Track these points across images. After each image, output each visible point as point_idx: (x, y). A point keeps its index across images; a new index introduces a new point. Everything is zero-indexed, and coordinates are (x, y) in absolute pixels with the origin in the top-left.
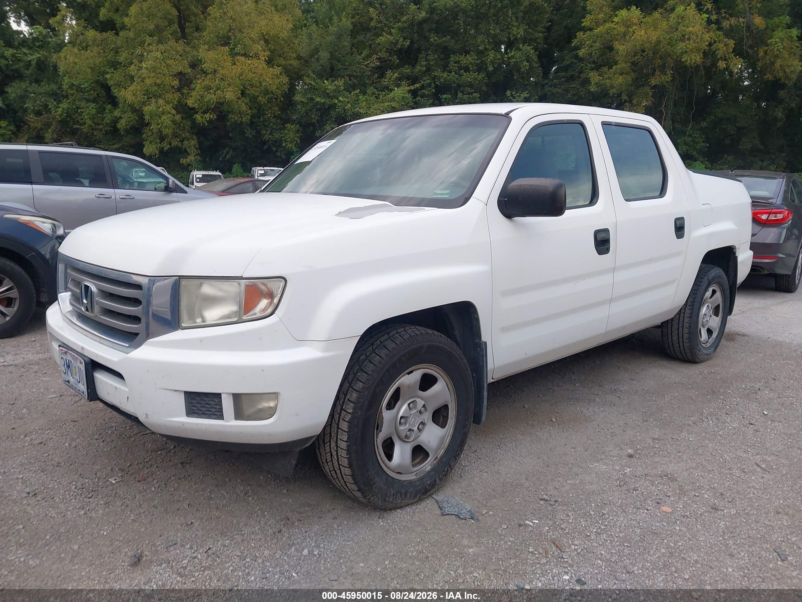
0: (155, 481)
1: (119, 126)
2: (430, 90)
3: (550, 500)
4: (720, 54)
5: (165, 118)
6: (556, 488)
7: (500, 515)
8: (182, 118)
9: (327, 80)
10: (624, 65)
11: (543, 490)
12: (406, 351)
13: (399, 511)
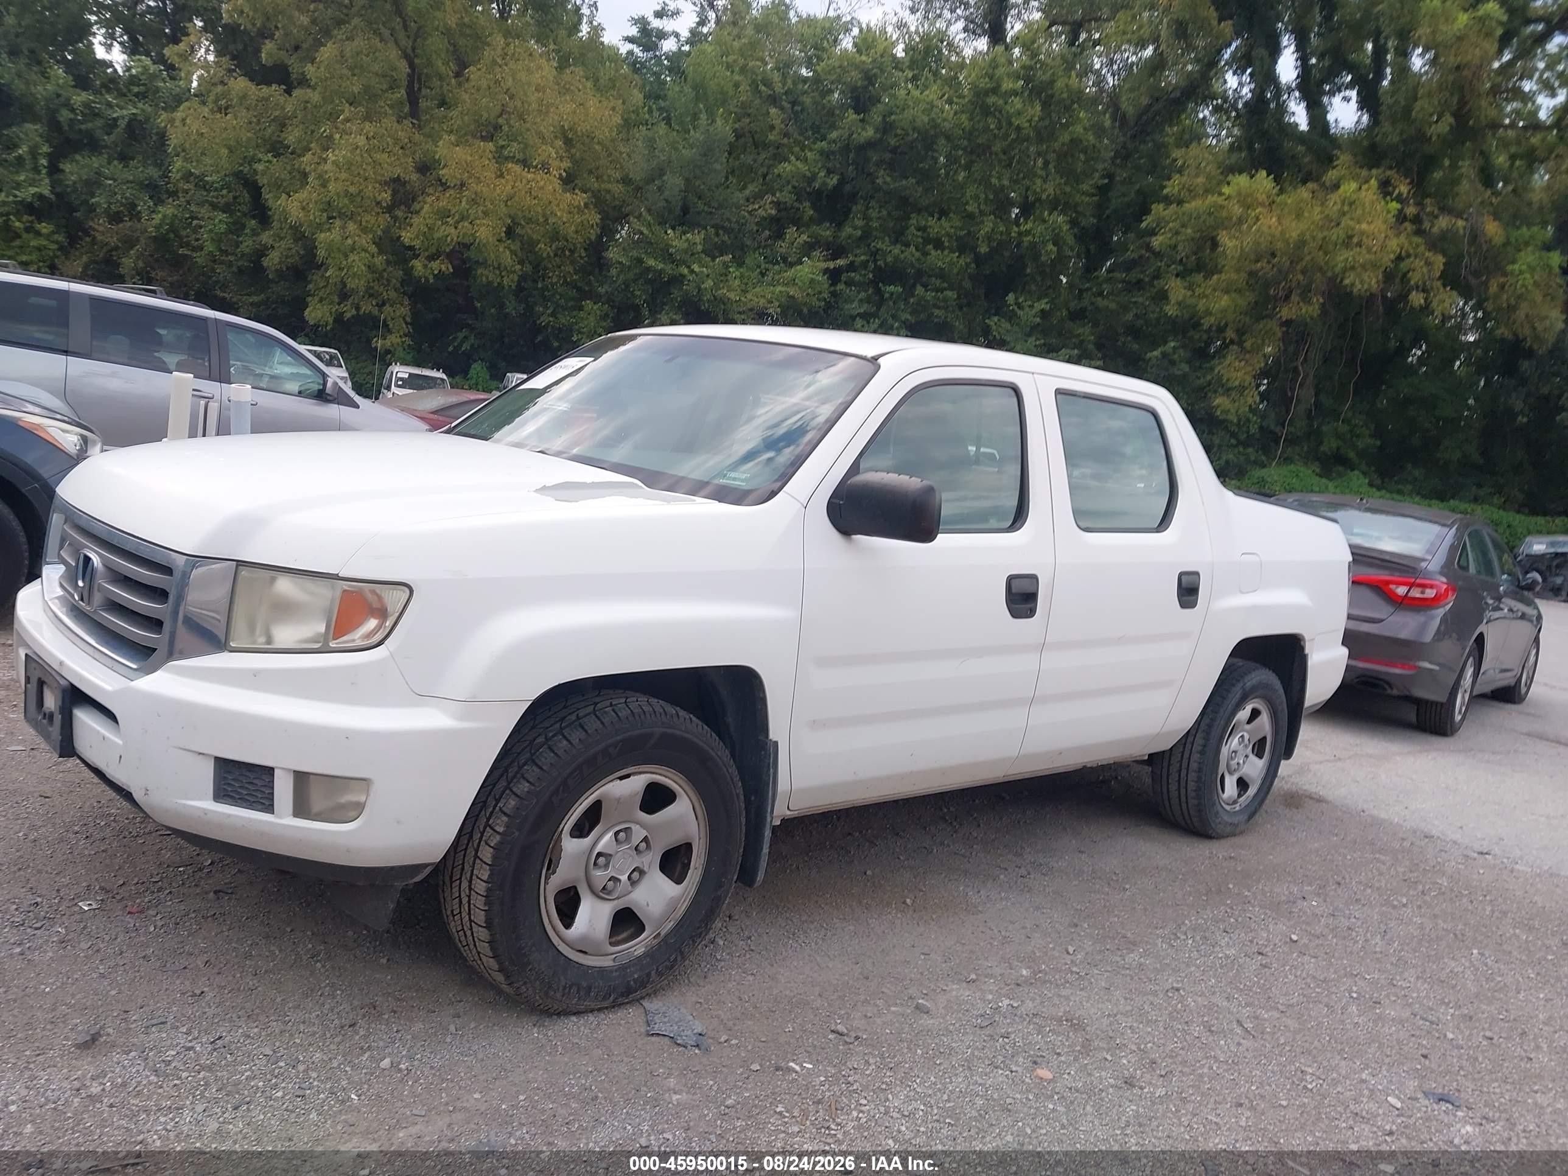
0: (159, 916)
1: (266, 262)
2: (865, 275)
3: (847, 1035)
4: (1415, 278)
5: (356, 258)
6: (866, 1016)
7: (750, 1048)
8: (388, 262)
9: (673, 229)
10: (1234, 276)
11: (841, 1017)
12: (619, 738)
13: (574, 1018)
